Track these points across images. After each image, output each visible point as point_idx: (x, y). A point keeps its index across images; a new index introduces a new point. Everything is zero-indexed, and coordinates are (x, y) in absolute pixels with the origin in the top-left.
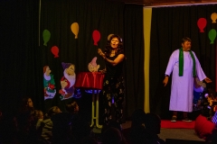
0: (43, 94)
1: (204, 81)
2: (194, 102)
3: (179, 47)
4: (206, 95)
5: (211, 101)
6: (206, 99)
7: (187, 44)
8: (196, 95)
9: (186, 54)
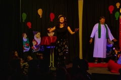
0: (23, 49)
1: (113, 41)
2: (107, 52)
3: (99, 22)
4: (114, 48)
5: (116, 52)
6: (114, 51)
7: (103, 20)
8: (108, 49)
9: (102, 26)
